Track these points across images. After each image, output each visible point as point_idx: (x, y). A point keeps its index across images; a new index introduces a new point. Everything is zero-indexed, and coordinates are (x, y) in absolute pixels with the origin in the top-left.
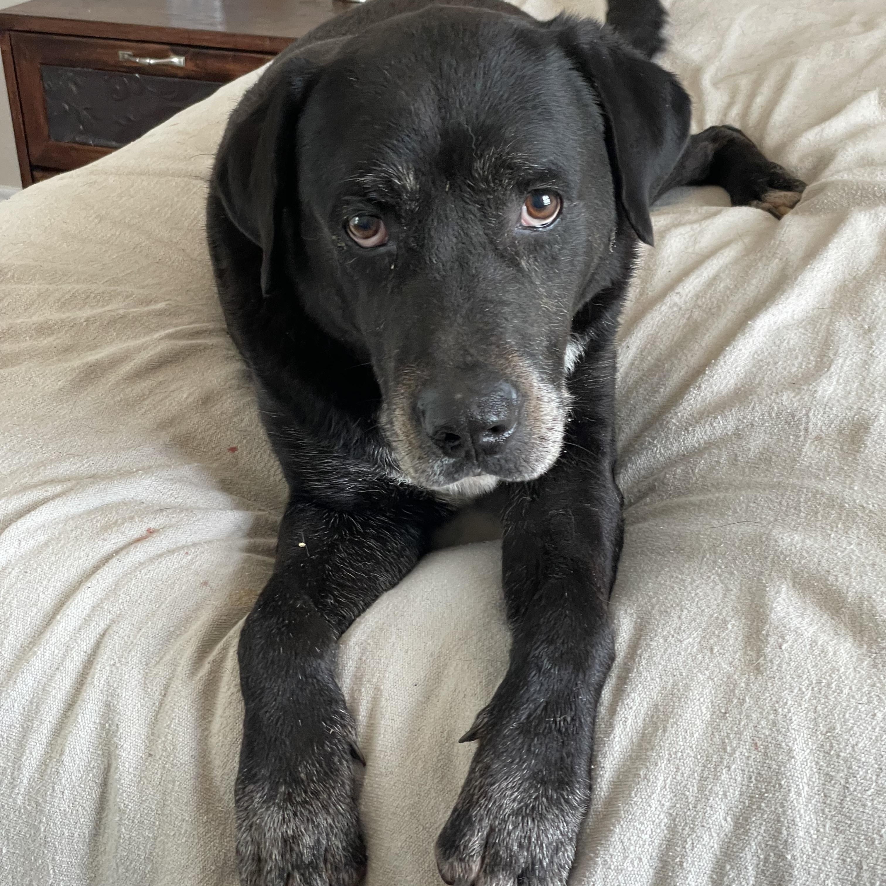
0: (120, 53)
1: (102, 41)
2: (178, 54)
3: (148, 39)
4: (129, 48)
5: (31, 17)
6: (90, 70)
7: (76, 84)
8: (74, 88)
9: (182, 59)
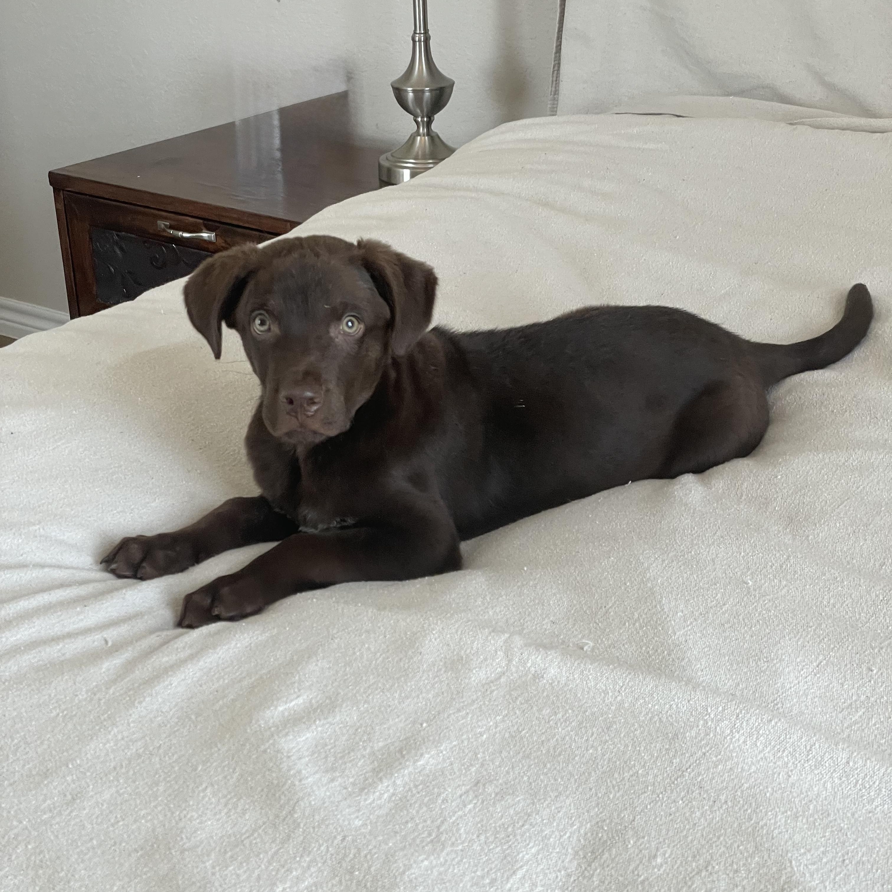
0: (159, 222)
1: (142, 209)
2: (210, 229)
3: (183, 212)
4: (166, 218)
5: (82, 179)
6: (133, 236)
7: (121, 249)
8: (118, 252)
9: (213, 235)
